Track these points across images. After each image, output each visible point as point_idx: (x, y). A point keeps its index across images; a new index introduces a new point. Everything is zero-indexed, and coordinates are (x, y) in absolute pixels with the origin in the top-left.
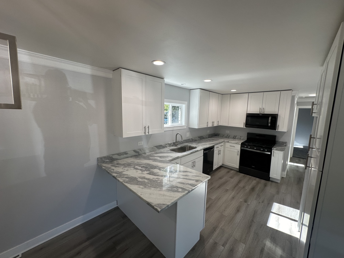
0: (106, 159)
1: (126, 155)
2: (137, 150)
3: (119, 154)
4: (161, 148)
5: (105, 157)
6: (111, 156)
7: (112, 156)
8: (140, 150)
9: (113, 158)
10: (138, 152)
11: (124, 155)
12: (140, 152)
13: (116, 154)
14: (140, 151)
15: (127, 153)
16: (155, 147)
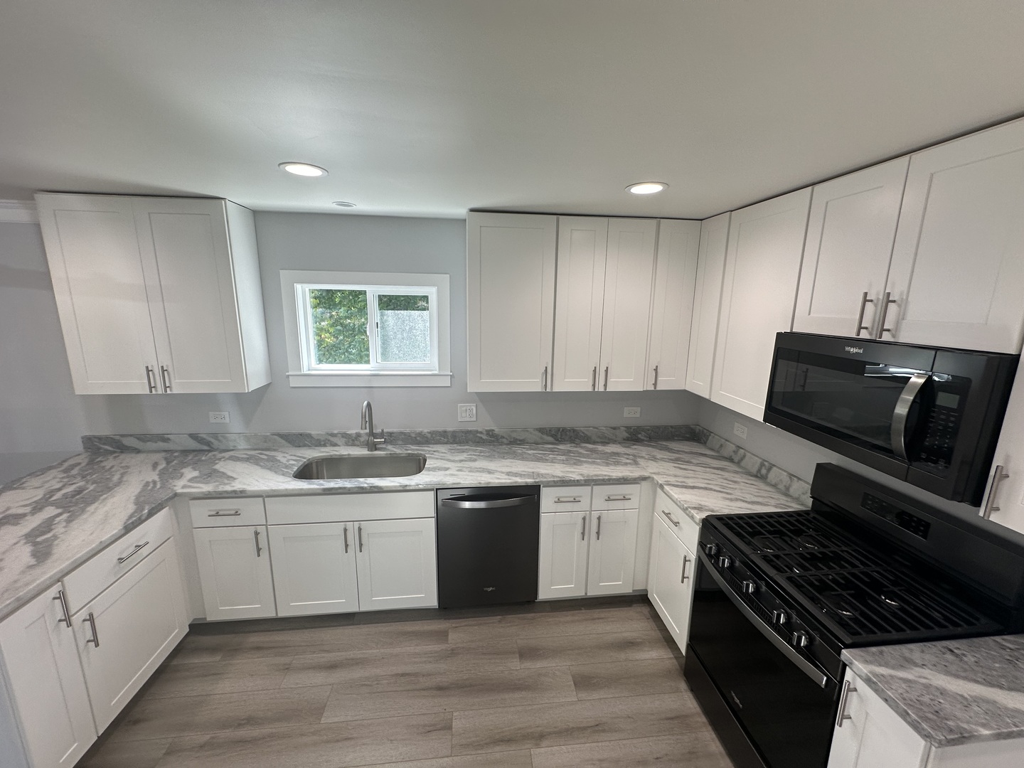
0: (104, 444)
1: (165, 444)
2: (204, 436)
3: (143, 438)
4: (305, 445)
5: (99, 438)
6: (117, 438)
7: (122, 439)
8: (215, 436)
9: (123, 445)
10: (208, 444)
11: (156, 442)
12: (216, 443)
13: (131, 435)
14: (213, 440)
15: (169, 439)
16: (275, 437)
